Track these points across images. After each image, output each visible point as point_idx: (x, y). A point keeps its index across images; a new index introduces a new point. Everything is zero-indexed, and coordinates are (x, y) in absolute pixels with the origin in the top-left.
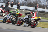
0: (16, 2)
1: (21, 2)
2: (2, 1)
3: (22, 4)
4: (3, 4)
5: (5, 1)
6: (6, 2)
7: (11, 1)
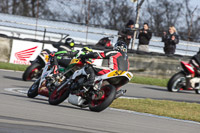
0: (163, 24)
1: (184, 25)
2: (105, 22)
3: (187, 34)
4: (108, 33)
5: (116, 21)
6: (123, 24)
7: (140, 20)
